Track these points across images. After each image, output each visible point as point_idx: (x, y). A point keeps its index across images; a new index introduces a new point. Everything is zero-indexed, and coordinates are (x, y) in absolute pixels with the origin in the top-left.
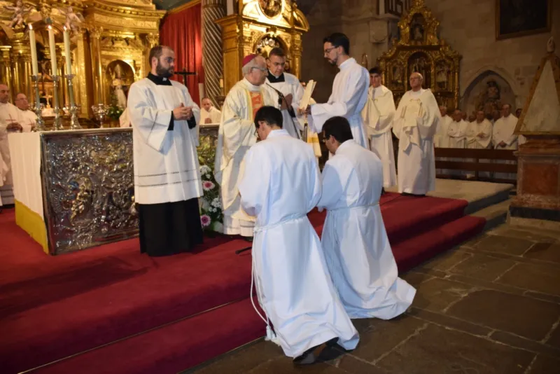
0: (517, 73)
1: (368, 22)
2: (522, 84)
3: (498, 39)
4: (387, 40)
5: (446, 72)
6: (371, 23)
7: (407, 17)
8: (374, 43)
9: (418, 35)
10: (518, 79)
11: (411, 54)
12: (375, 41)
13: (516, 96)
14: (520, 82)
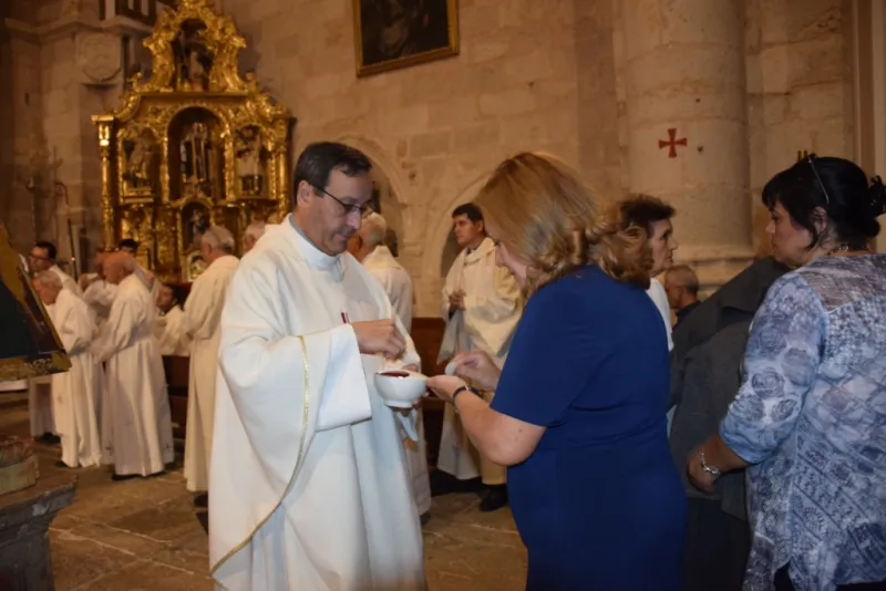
0: (401, 152)
1: (73, 35)
2: (412, 176)
3: (361, 75)
4: (120, 79)
5: (255, 153)
6: (77, 38)
7: (167, 28)
8: (89, 86)
9: (196, 68)
10: (404, 166)
11: (176, 111)
12: (88, 81)
13: (404, 206)
14: (408, 172)
